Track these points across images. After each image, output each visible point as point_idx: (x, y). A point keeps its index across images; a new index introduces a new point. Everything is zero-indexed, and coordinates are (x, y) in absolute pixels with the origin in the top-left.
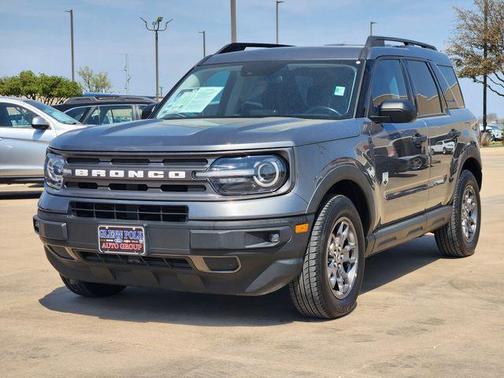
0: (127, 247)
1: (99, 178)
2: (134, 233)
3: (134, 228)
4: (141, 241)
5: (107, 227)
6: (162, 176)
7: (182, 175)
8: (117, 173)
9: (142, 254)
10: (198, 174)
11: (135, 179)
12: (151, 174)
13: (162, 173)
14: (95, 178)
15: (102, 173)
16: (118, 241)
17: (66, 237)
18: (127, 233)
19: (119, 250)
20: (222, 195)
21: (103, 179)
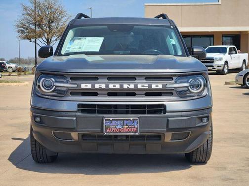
0: (126, 130)
1: (100, 89)
2: (131, 122)
3: (131, 119)
4: (136, 126)
5: (111, 119)
6: (147, 87)
7: (160, 86)
8: (115, 86)
9: (137, 134)
10: (168, 86)
11: (128, 89)
12: (140, 86)
13: (147, 85)
14: (97, 89)
15: (103, 86)
16: (119, 127)
17: (75, 126)
18: (126, 122)
19: (120, 132)
20: (180, 97)
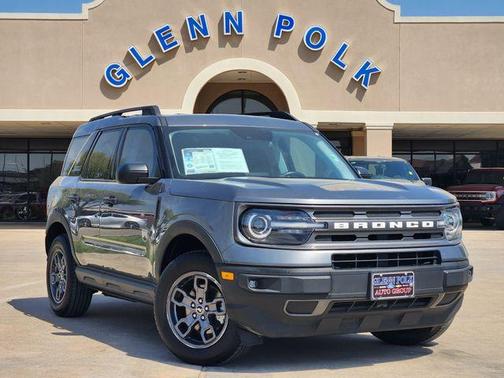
0: (399, 291)
1: (361, 230)
2: (405, 278)
3: (406, 273)
4: (411, 285)
5: (381, 275)
6: (417, 226)
7: (431, 225)
9: (412, 296)
11: (396, 229)
12: (409, 225)
14: (356, 231)
15: (365, 225)
16: (391, 286)
17: (329, 290)
18: (399, 279)
19: (391, 295)
21: (365, 231)
